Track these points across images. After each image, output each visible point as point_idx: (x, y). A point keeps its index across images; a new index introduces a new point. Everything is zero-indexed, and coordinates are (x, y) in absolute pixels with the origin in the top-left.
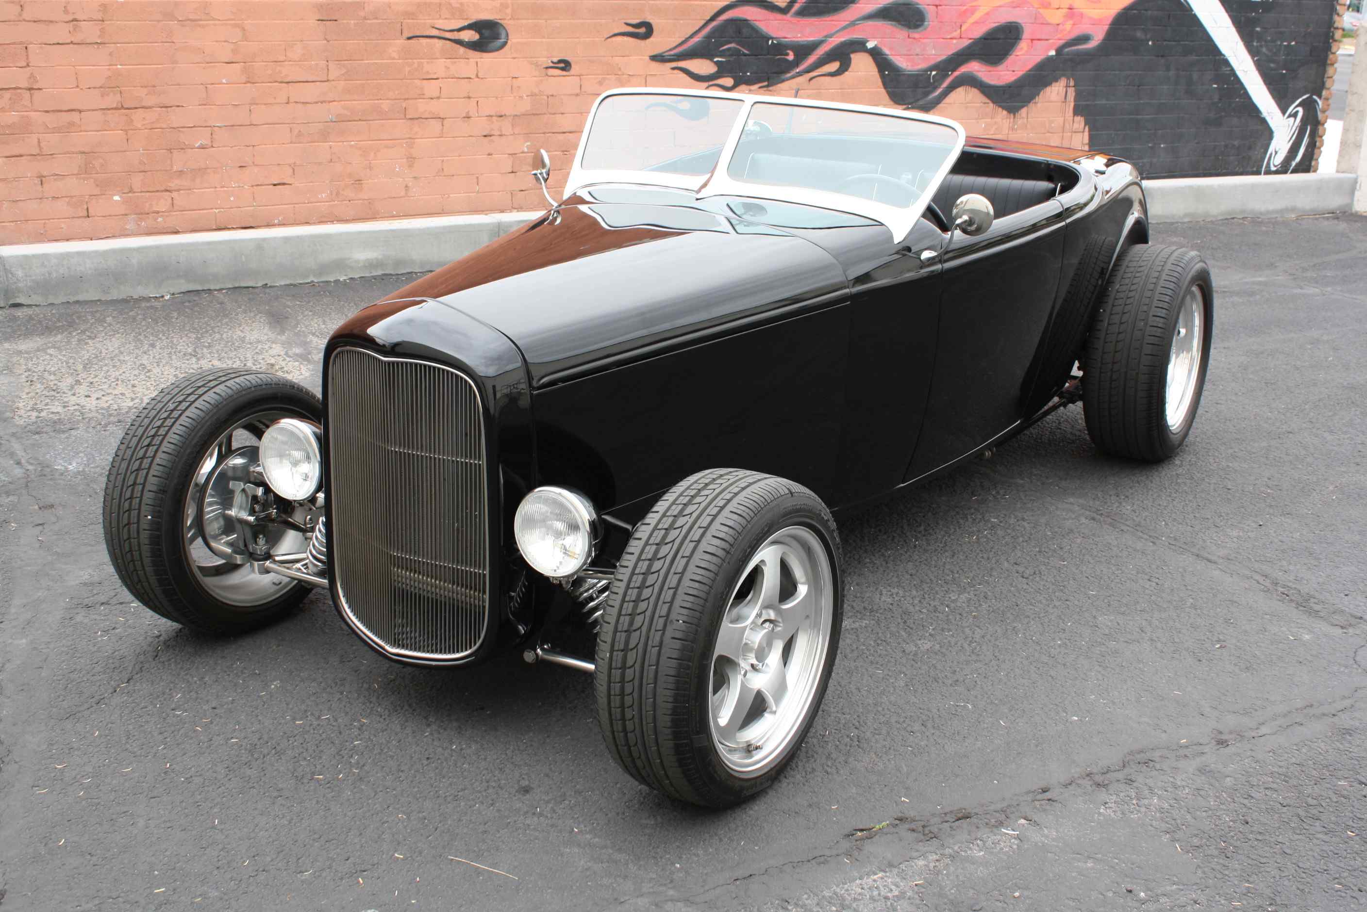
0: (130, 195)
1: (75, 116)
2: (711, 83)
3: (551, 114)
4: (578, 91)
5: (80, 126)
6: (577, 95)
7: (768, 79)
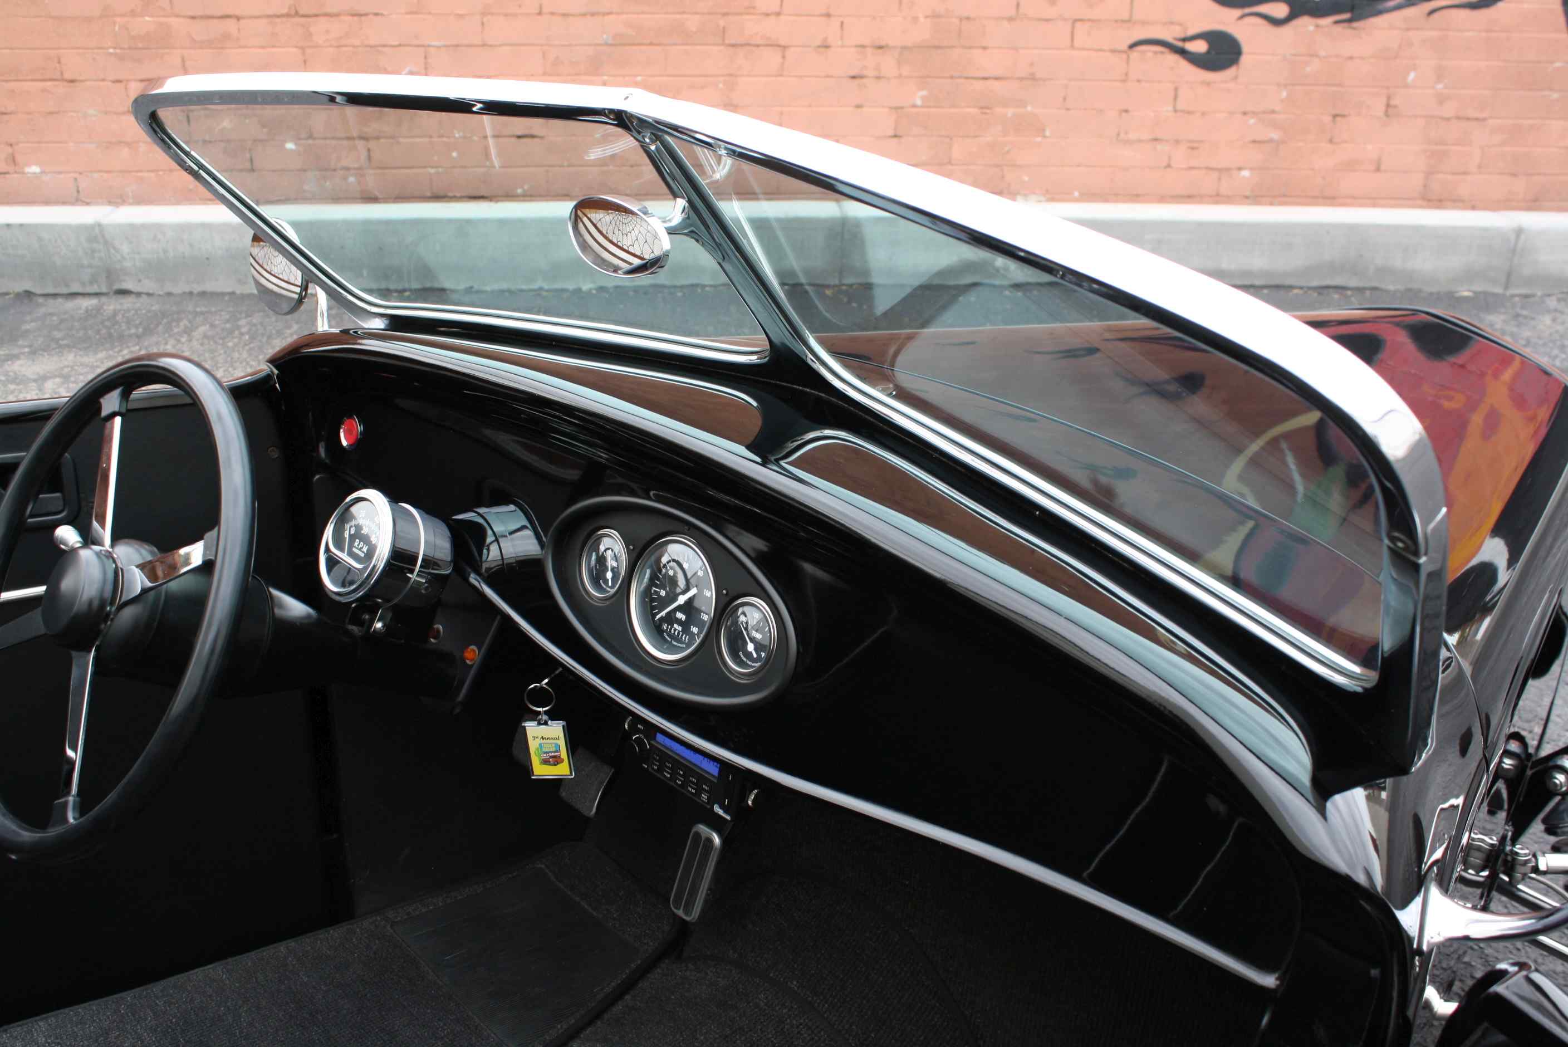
0: (310, 141)
1: (231, 25)
2: (1247, 10)
3: (964, 47)
4: (1012, 13)
5: (238, 39)
6: (1011, 19)
7: (1352, 9)
